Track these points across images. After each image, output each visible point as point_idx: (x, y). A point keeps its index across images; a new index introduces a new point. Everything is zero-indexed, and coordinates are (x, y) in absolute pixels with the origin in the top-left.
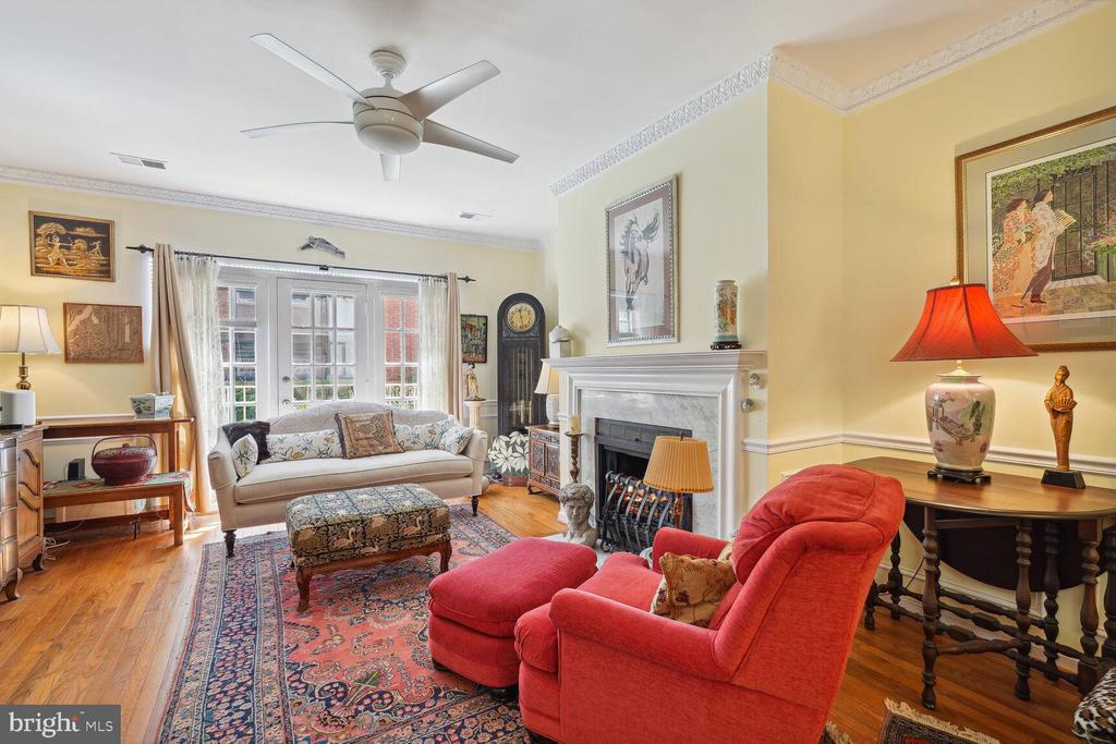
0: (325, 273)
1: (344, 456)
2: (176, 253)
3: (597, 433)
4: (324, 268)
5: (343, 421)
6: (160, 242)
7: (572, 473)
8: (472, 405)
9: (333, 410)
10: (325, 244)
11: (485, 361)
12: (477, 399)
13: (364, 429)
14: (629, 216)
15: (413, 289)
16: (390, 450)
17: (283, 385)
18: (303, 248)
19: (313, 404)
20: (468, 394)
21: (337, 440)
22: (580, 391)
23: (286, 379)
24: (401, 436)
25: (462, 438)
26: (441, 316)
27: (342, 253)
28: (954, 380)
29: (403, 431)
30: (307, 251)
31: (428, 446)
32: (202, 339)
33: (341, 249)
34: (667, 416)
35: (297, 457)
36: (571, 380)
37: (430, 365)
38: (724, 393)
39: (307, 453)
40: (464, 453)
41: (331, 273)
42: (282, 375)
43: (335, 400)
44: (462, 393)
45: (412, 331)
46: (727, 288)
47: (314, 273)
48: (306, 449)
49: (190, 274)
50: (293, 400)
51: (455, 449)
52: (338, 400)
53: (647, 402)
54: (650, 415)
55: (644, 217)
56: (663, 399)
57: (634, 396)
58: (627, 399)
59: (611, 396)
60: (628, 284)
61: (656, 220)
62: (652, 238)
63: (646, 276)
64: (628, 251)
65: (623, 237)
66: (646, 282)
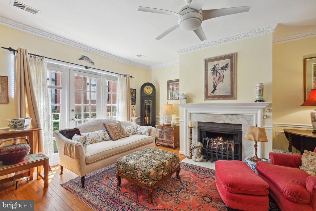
1: (111, 139)
2: (29, 54)
3: (198, 126)
4: (87, 68)
5: (107, 127)
6: (22, 47)
7: (190, 139)
8: (134, 119)
10: (87, 59)
11: (135, 104)
14: (216, 62)
15: (116, 79)
16: (125, 136)
17: (71, 112)
18: (80, 59)
21: (107, 134)
22: (190, 113)
23: (73, 110)
25: (149, 130)
27: (94, 63)
30: (82, 61)
31: (133, 134)
32: (40, 93)
33: (93, 61)
34: (231, 121)
35: (96, 141)
36: (186, 111)
38: (257, 114)
39: (99, 140)
40: (150, 135)
41: (89, 70)
42: (71, 109)
45: (115, 93)
46: (261, 85)
47: (83, 69)
48: (98, 138)
49: (35, 64)
50: (75, 119)
51: (147, 134)
53: (222, 116)
54: (224, 121)
55: (222, 63)
56: (229, 116)
57: (216, 115)
58: (212, 116)
59: (206, 115)
60: (214, 82)
61: (227, 65)
62: (225, 70)
63: (222, 80)
64: (214, 73)
65: (212, 69)
66: (222, 82)
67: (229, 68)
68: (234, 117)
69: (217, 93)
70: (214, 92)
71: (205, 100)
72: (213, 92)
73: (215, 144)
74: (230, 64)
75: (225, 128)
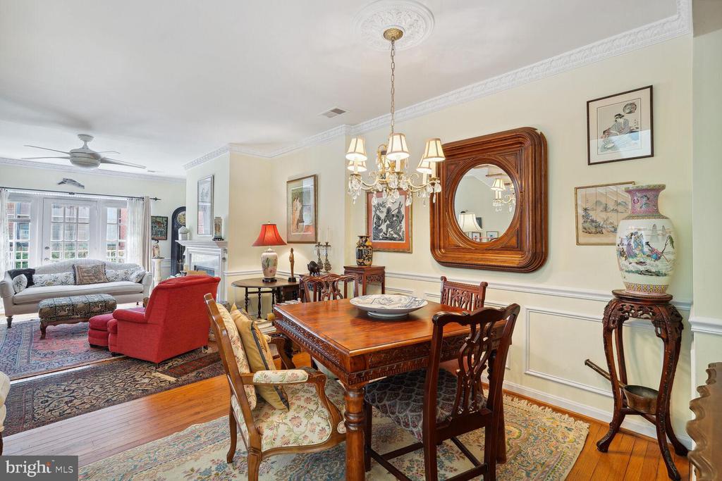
0: (73, 196)
1: (75, 284)
4: (71, 194)
5: (76, 269)
8: (156, 261)
9: (72, 263)
10: (73, 182)
11: (167, 239)
12: (159, 258)
13: (88, 271)
15: (124, 204)
16: (101, 281)
17: (45, 251)
18: (60, 184)
19: (64, 260)
20: (154, 255)
21: (72, 277)
22: (191, 254)
23: (47, 248)
24: (108, 275)
25: (139, 275)
26: (139, 217)
27: (83, 186)
28: (269, 252)
29: (110, 273)
30: (63, 185)
31: (123, 280)
33: (82, 184)
35: (49, 284)
37: (133, 242)
39: (55, 283)
40: (140, 282)
41: (76, 196)
42: (45, 246)
43: (77, 258)
44: (151, 255)
46: (217, 219)
47: (65, 196)
48: (54, 281)
50: (51, 258)
51: (134, 281)
52: (78, 258)
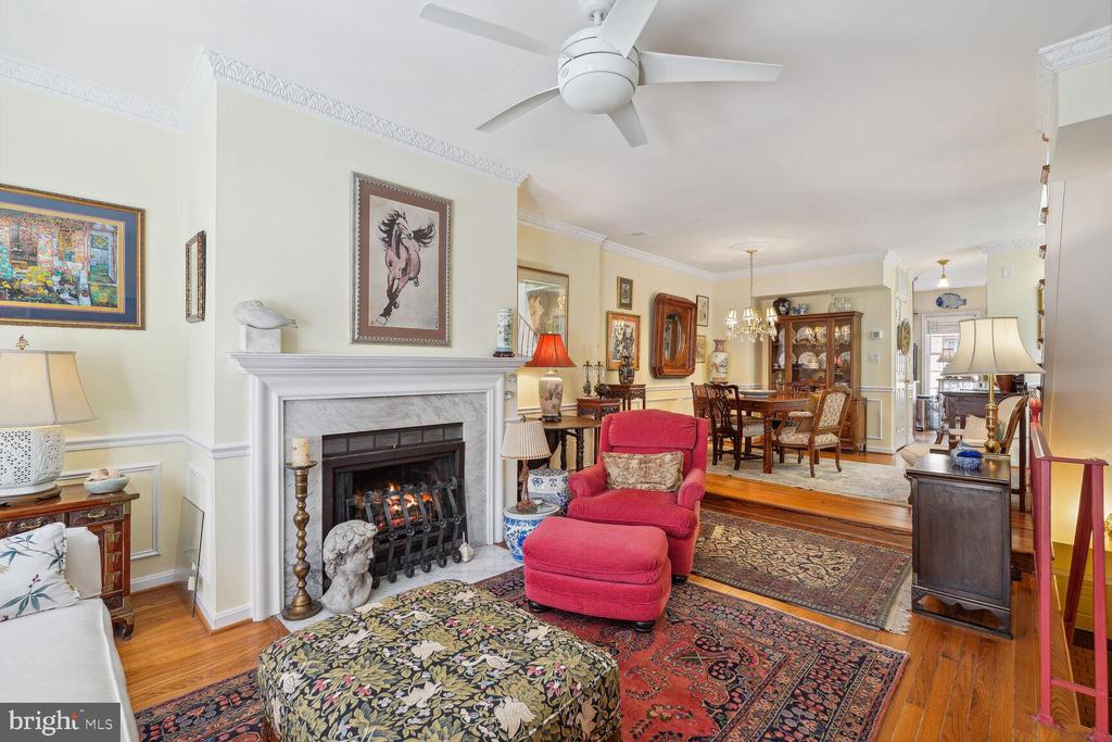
3: (324, 456)
7: (299, 523)
22: (285, 402)
34: (438, 415)
38: (494, 390)
53: (412, 404)
54: (418, 416)
55: (416, 218)
56: (433, 399)
57: (394, 400)
58: (382, 404)
59: (356, 403)
60: (391, 278)
61: (430, 227)
62: (424, 243)
63: (416, 277)
64: (390, 241)
65: (384, 224)
66: (416, 284)
67: (436, 241)
68: (445, 401)
69: (398, 320)
70: (389, 315)
71: (355, 341)
72: (387, 312)
73: (396, 508)
74: (436, 228)
75: (420, 441)
